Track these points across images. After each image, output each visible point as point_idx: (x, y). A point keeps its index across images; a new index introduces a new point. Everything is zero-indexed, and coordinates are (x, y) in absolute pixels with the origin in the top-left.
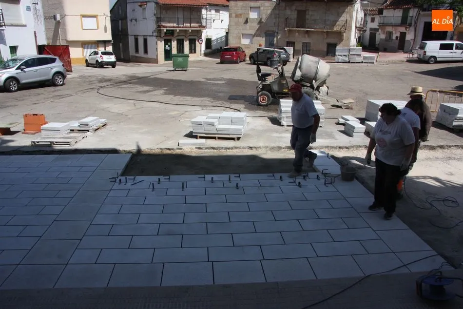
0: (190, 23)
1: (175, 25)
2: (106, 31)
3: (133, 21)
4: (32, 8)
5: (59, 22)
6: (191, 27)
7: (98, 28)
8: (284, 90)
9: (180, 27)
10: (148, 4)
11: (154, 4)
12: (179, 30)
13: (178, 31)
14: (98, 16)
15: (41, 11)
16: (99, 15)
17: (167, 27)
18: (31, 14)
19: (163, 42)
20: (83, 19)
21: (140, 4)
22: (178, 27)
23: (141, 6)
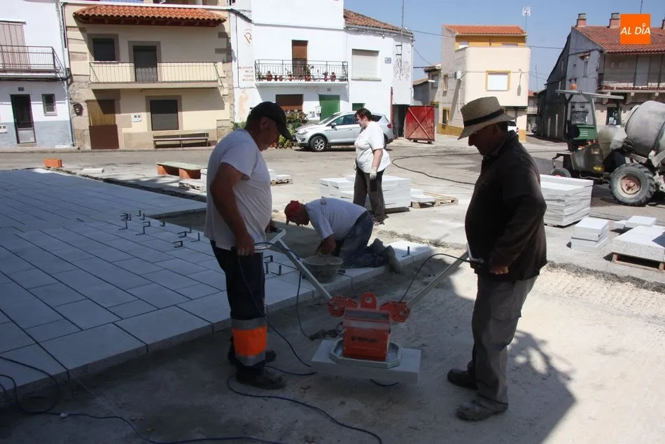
0: (659, 82)
1: (631, 85)
2: (519, 93)
3: (573, 81)
4: (393, 61)
5: (459, 81)
6: (658, 88)
7: (508, 89)
8: (595, 168)
9: (638, 89)
10: (592, 53)
11: (598, 53)
12: (636, 94)
13: (632, 94)
14: (510, 72)
15: (410, 64)
16: (512, 71)
17: (613, 88)
18: (390, 67)
19: (606, 112)
20: (489, 76)
21: (582, 55)
22: (633, 89)
23: (582, 58)
